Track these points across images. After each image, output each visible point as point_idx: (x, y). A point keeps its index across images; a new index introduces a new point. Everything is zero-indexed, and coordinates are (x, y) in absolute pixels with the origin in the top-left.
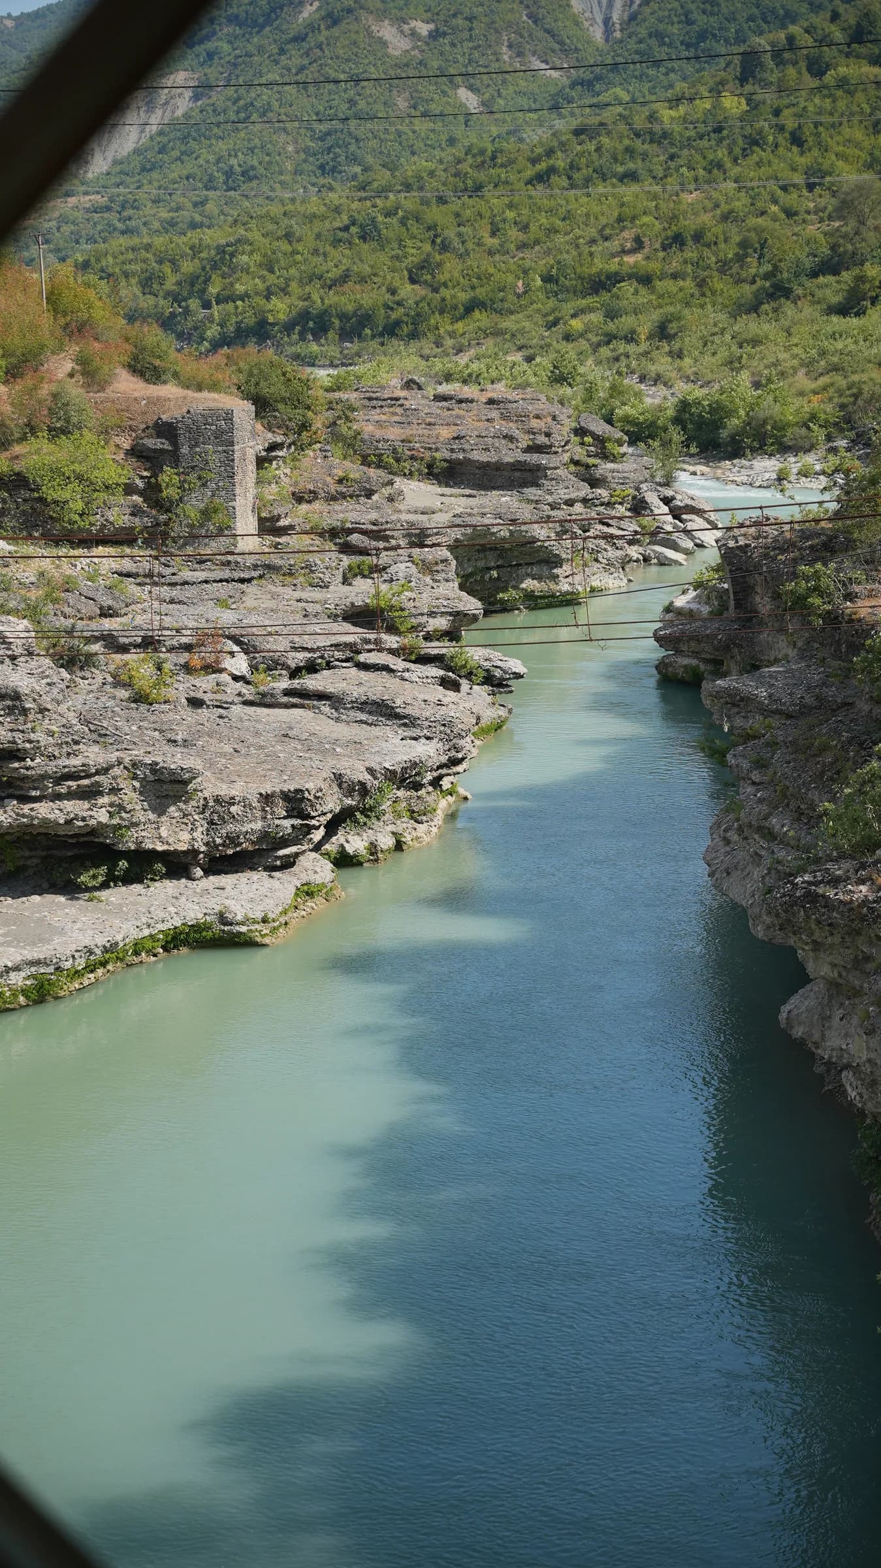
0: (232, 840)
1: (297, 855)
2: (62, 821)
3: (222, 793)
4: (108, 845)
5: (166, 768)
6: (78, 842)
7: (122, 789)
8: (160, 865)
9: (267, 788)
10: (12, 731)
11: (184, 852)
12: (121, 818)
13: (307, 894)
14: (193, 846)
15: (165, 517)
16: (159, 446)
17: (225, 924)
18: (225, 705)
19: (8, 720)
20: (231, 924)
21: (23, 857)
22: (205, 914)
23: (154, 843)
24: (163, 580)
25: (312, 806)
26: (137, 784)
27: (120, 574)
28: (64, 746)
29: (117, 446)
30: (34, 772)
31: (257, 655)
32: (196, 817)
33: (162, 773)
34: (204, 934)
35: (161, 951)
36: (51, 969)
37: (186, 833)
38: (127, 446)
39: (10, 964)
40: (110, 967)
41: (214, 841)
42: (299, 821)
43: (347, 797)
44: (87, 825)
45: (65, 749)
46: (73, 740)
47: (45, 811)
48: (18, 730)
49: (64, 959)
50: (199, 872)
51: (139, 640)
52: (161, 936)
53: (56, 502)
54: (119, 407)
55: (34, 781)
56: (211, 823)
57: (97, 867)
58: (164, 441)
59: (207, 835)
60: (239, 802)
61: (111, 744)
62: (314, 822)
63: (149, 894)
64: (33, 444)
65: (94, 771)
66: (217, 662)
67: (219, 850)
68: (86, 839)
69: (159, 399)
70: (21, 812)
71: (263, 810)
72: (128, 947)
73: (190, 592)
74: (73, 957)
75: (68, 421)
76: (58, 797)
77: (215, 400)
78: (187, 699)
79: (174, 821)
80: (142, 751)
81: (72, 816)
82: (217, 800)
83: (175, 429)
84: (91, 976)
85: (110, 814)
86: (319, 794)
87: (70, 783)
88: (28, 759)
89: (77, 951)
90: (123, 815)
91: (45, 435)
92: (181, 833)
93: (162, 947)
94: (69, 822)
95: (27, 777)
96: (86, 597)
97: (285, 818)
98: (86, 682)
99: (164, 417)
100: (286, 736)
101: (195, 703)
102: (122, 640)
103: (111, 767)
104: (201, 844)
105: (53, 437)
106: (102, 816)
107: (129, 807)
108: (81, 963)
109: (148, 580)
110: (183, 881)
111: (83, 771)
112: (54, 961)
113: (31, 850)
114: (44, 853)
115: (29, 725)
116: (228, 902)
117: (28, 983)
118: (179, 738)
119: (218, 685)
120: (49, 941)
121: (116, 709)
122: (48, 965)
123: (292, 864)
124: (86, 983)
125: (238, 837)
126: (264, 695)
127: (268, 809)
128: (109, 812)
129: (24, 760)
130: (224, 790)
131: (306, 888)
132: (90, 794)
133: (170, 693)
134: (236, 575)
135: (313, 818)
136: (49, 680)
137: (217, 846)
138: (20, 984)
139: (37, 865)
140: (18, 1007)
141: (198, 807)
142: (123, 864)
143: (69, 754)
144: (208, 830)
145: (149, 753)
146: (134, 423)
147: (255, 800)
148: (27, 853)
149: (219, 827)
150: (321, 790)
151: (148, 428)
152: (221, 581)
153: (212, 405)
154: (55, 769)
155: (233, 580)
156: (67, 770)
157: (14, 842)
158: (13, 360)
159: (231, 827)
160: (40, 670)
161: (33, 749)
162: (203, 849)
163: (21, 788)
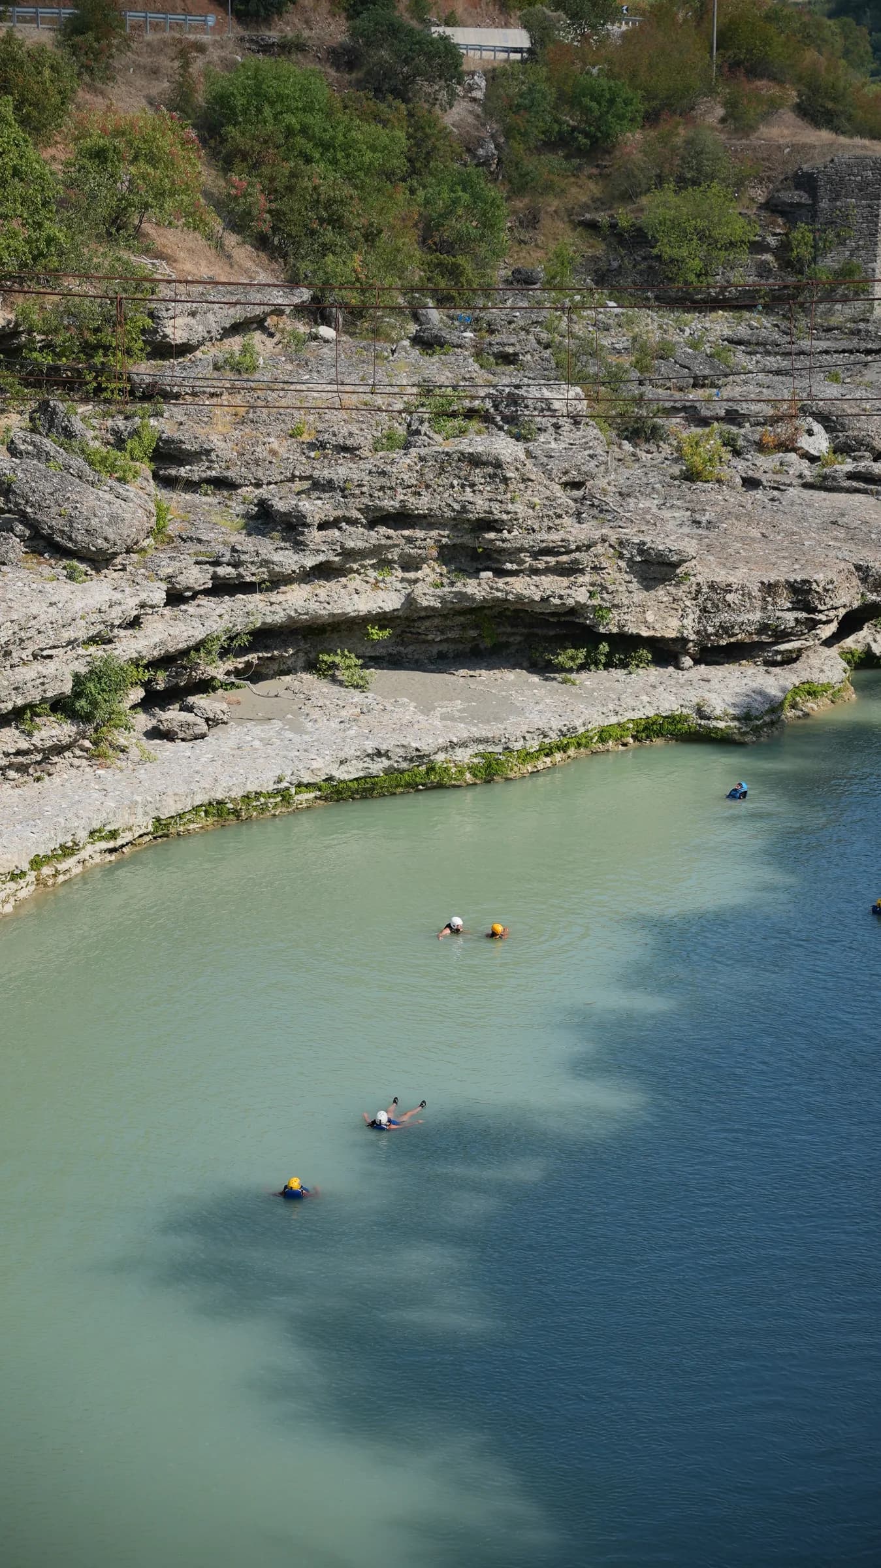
0: (726, 629)
1: (800, 651)
2: (537, 598)
3: (718, 580)
4: (589, 626)
5: (653, 549)
6: (559, 622)
7: (605, 568)
8: (645, 651)
9: (772, 577)
10: (490, 500)
11: (672, 639)
12: (602, 599)
13: (809, 693)
14: (682, 634)
15: (793, 279)
16: (796, 199)
17: (701, 718)
18: (782, 487)
19: (488, 488)
20: (709, 718)
21: (504, 633)
22: (682, 706)
23: (638, 627)
24: (777, 349)
25: (820, 599)
26: (623, 564)
27: (731, 341)
28: (545, 519)
29: (752, 199)
30: (509, 545)
31: (840, 434)
32: (688, 603)
33: (650, 554)
34: (679, 726)
35: (631, 740)
36: (499, 749)
37: (675, 619)
38: (761, 200)
39: (455, 740)
40: (572, 752)
41: (706, 630)
42: (805, 615)
43: (871, 592)
44: (564, 604)
45: (546, 523)
46: (555, 513)
47: (522, 587)
48: (496, 500)
49: (514, 739)
50: (687, 661)
51: (722, 413)
52: (631, 726)
53: (672, 260)
54: (760, 155)
55: (510, 554)
56: (704, 610)
57: (576, 648)
58: (802, 193)
59: (699, 623)
60: (737, 590)
61: (609, 521)
62: (822, 617)
63: (628, 680)
64: (658, 196)
65: (573, 547)
66: (794, 441)
67: (711, 640)
68: (567, 619)
69: (804, 146)
70: (495, 586)
71: (764, 599)
72: (591, 734)
73: (805, 361)
74: (524, 738)
75: (699, 171)
76: (535, 572)
77: (864, 147)
78: (743, 478)
79: (662, 606)
80: (635, 530)
81: (548, 593)
82: (712, 586)
83: (816, 180)
84: (548, 760)
85: (592, 595)
86: (830, 587)
87: (548, 559)
88: (505, 531)
89: (528, 732)
90: (605, 596)
91: (671, 186)
92: (670, 618)
93: (633, 736)
94: (544, 600)
95: (504, 550)
96: (681, 366)
97: (789, 610)
98: (650, 456)
99: (805, 167)
100: (833, 523)
101: (751, 483)
102: (705, 413)
103: (594, 544)
104: (691, 632)
105: (680, 188)
106: (580, 596)
107: (611, 588)
108: (533, 745)
109: (761, 349)
110: (671, 669)
111: (563, 546)
112: (503, 740)
113: (512, 626)
114: (525, 631)
115: (509, 496)
116: (707, 695)
117: (476, 760)
118: (704, 519)
119: (781, 464)
120: (502, 720)
121: (658, 486)
122: (497, 745)
123: (795, 660)
124: (541, 766)
125: (733, 627)
126: (825, 477)
127: (769, 599)
128: (590, 592)
129: (500, 531)
130: (721, 576)
131: (806, 686)
132: (570, 570)
133: (725, 472)
134: (864, 345)
135: (821, 612)
136: (591, 452)
137: (709, 635)
138: (466, 761)
139: (520, 643)
140: (464, 784)
141: (690, 593)
142: (604, 647)
143: (550, 528)
144: (700, 618)
145: (643, 532)
146: (773, 173)
147: (756, 589)
148: (509, 630)
149: (712, 615)
150: (832, 582)
151: (786, 179)
152: (844, 351)
153: (859, 152)
154: (532, 543)
155: (858, 351)
156: (544, 545)
157: (495, 617)
158: (655, 103)
159: (726, 616)
160: (584, 440)
161: (510, 520)
162: (693, 637)
163: (499, 561)
